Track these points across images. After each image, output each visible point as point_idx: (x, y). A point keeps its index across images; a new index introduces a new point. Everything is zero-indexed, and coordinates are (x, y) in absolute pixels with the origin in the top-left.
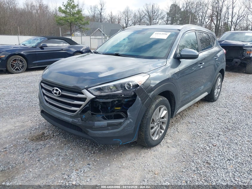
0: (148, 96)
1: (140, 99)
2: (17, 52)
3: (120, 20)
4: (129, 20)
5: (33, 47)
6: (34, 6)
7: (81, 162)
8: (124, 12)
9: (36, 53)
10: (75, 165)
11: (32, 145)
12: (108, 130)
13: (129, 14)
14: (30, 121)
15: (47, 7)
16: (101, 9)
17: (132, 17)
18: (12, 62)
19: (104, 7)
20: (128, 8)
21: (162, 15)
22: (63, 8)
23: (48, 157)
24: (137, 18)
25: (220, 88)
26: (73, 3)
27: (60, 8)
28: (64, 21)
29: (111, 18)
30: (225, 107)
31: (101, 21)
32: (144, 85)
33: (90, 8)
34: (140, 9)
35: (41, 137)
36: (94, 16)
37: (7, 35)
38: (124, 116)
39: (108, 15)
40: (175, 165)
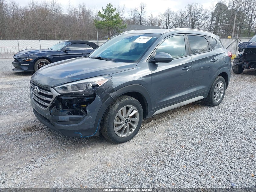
0: (108, 96)
1: (99, 98)
2: (43, 56)
3: (160, 22)
4: (170, 21)
5: (58, 51)
6: (77, 12)
7: (52, 151)
8: (165, 14)
9: (60, 56)
10: (45, 153)
11: (21, 134)
12: (70, 124)
13: (170, 15)
14: (31, 116)
15: (89, 12)
16: (141, 12)
17: (174, 18)
18: (39, 65)
19: (144, 10)
20: (169, 10)
21: (206, 15)
22: (103, 13)
23: (28, 145)
24: (178, 20)
25: (222, 92)
26: (111, 8)
27: (99, 13)
28: (102, 25)
29: (151, 21)
30: (223, 112)
31: (141, 23)
32: (104, 86)
33: (130, 11)
34: (182, 10)
35: (32, 129)
36: (134, 19)
37: (52, 40)
38: (84, 113)
39: (149, 18)
40: (131, 160)
